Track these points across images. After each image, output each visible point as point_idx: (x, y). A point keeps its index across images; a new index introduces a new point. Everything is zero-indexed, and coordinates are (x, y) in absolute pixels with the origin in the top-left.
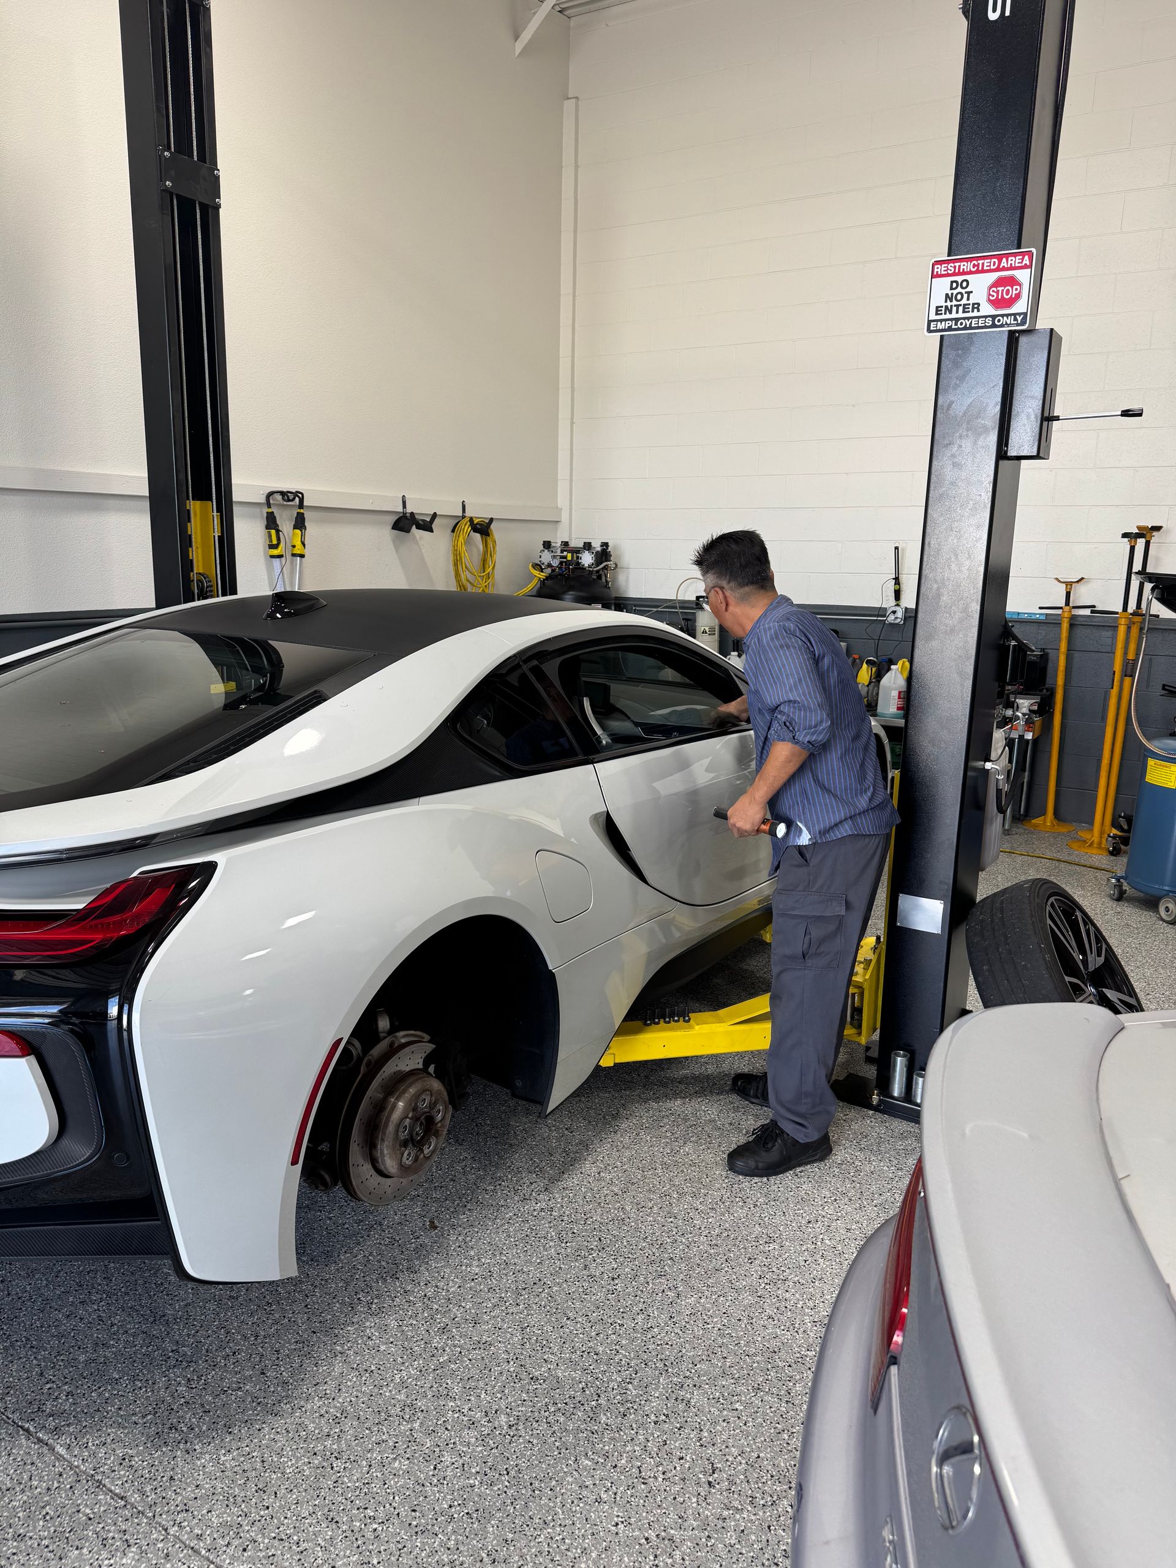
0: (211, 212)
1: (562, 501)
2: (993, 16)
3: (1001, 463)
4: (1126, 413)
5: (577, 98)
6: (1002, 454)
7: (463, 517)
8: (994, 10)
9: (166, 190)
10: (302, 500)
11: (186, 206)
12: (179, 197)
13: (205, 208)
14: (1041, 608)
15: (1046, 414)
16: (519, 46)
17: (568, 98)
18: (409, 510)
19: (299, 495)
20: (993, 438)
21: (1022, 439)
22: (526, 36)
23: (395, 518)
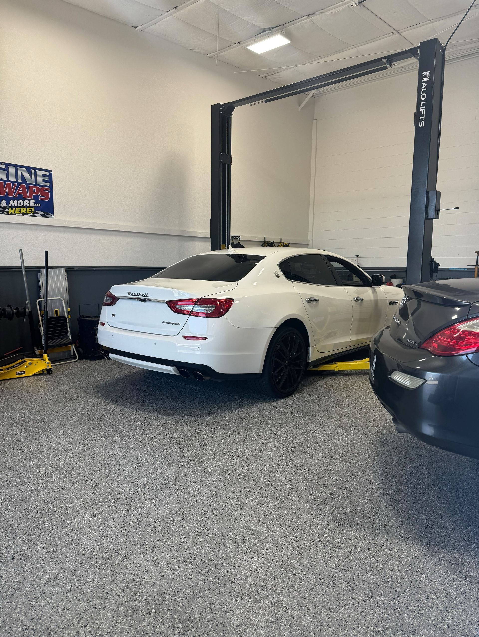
0: (229, 166)
1: (310, 238)
2: (420, 126)
3: (426, 220)
4: (455, 208)
5: (317, 120)
6: (426, 218)
7: (281, 243)
8: (421, 125)
9: (221, 162)
10: (240, 239)
11: (224, 165)
12: (222, 163)
13: (228, 165)
14: (468, 266)
15: (437, 209)
16: (300, 108)
17: (314, 120)
18: (266, 241)
19: (239, 237)
20: (424, 215)
21: (431, 214)
22: (302, 105)
23: (262, 243)
